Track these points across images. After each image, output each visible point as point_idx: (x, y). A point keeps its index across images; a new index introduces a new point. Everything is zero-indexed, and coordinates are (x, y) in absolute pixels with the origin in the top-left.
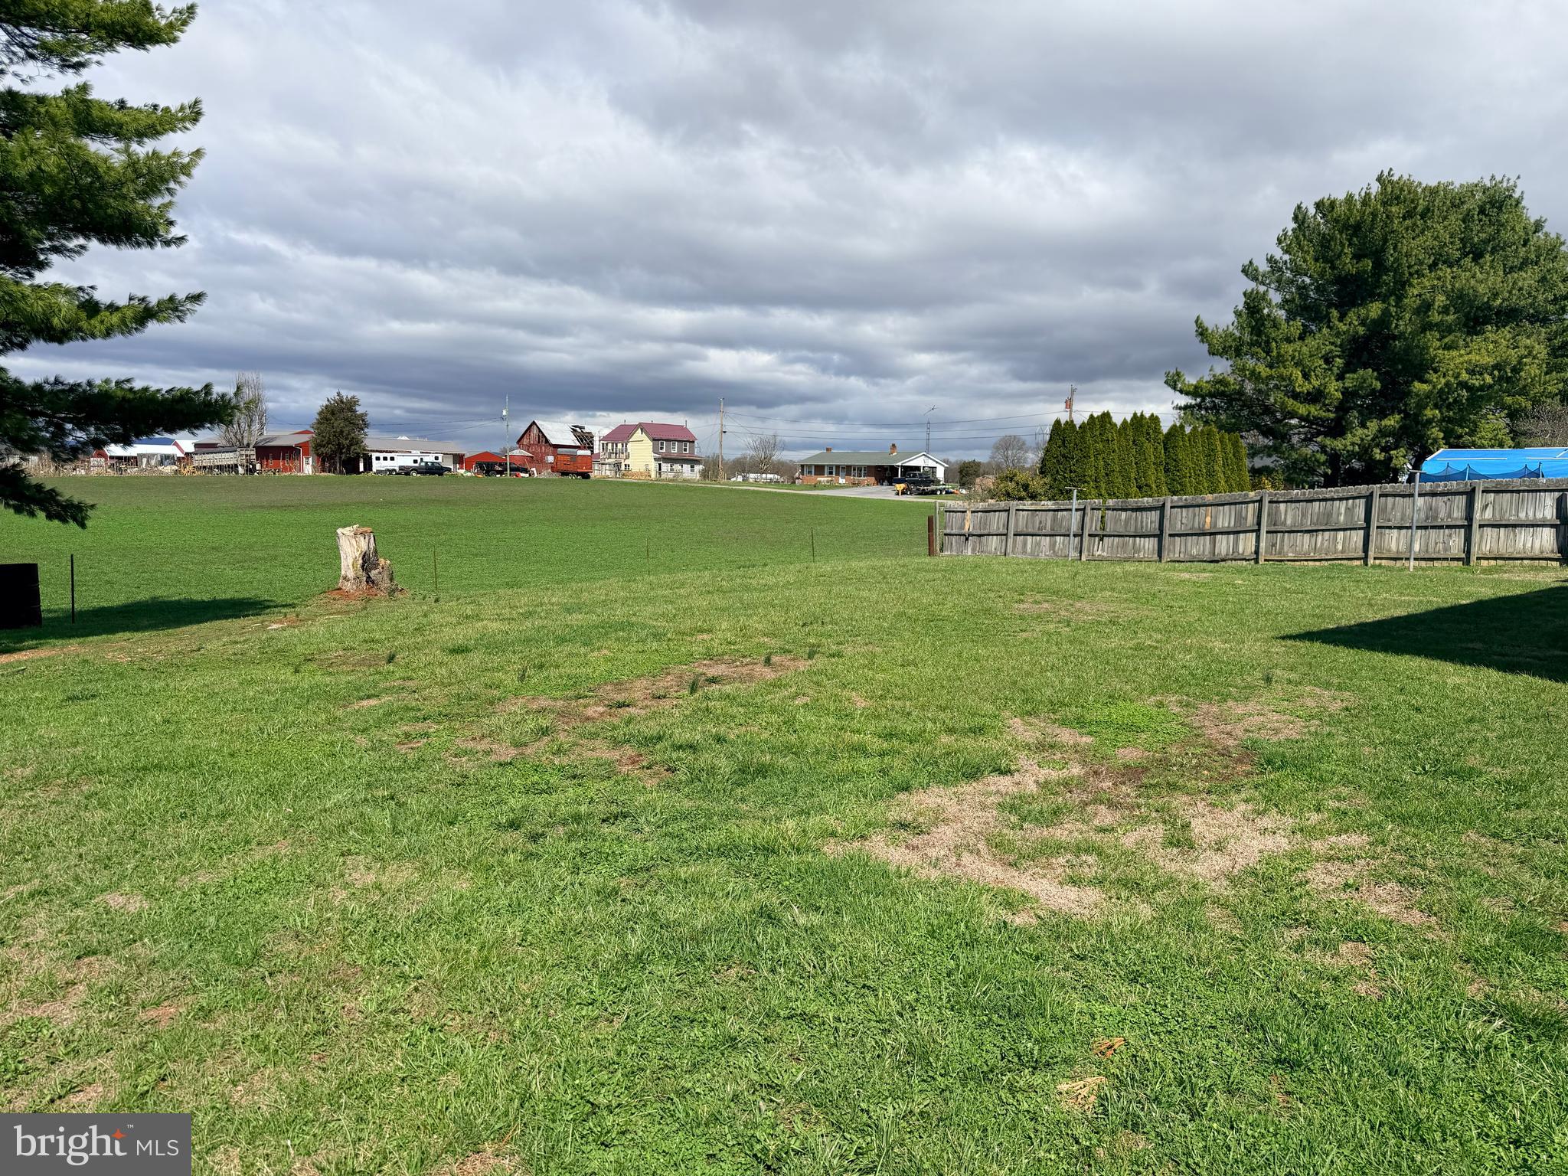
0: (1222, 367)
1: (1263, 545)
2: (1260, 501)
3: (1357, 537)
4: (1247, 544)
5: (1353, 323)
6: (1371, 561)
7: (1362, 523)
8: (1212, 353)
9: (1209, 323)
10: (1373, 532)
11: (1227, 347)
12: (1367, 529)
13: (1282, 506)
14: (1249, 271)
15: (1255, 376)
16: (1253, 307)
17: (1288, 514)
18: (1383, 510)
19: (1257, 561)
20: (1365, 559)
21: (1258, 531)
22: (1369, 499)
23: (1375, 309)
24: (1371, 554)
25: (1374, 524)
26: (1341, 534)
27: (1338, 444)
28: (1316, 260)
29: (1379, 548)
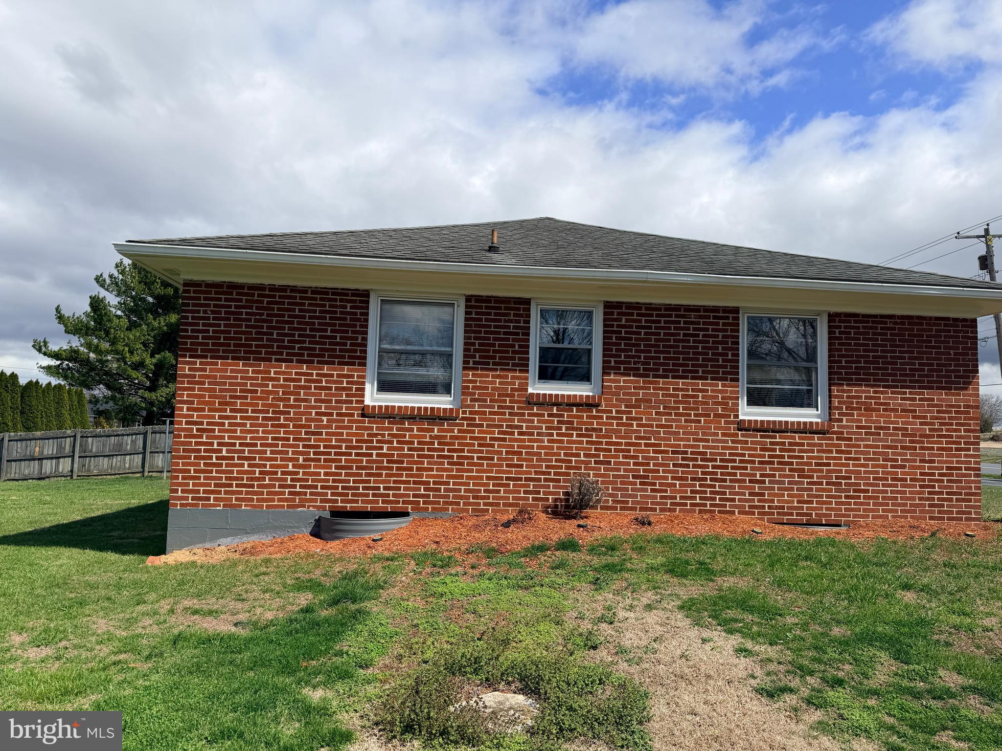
0: (76, 342)
1: (76, 466)
2: (75, 436)
3: (138, 459)
4: (65, 465)
5: (161, 323)
6: (146, 474)
7: (141, 450)
8: (67, 332)
10: (148, 455)
12: (144, 453)
13: (90, 440)
14: (99, 280)
15: (97, 350)
16: (96, 304)
17: (93, 445)
18: (154, 442)
19: (72, 477)
20: (143, 472)
21: (73, 457)
22: (145, 434)
24: (146, 469)
25: (148, 450)
26: (128, 457)
27: (153, 396)
29: (151, 466)
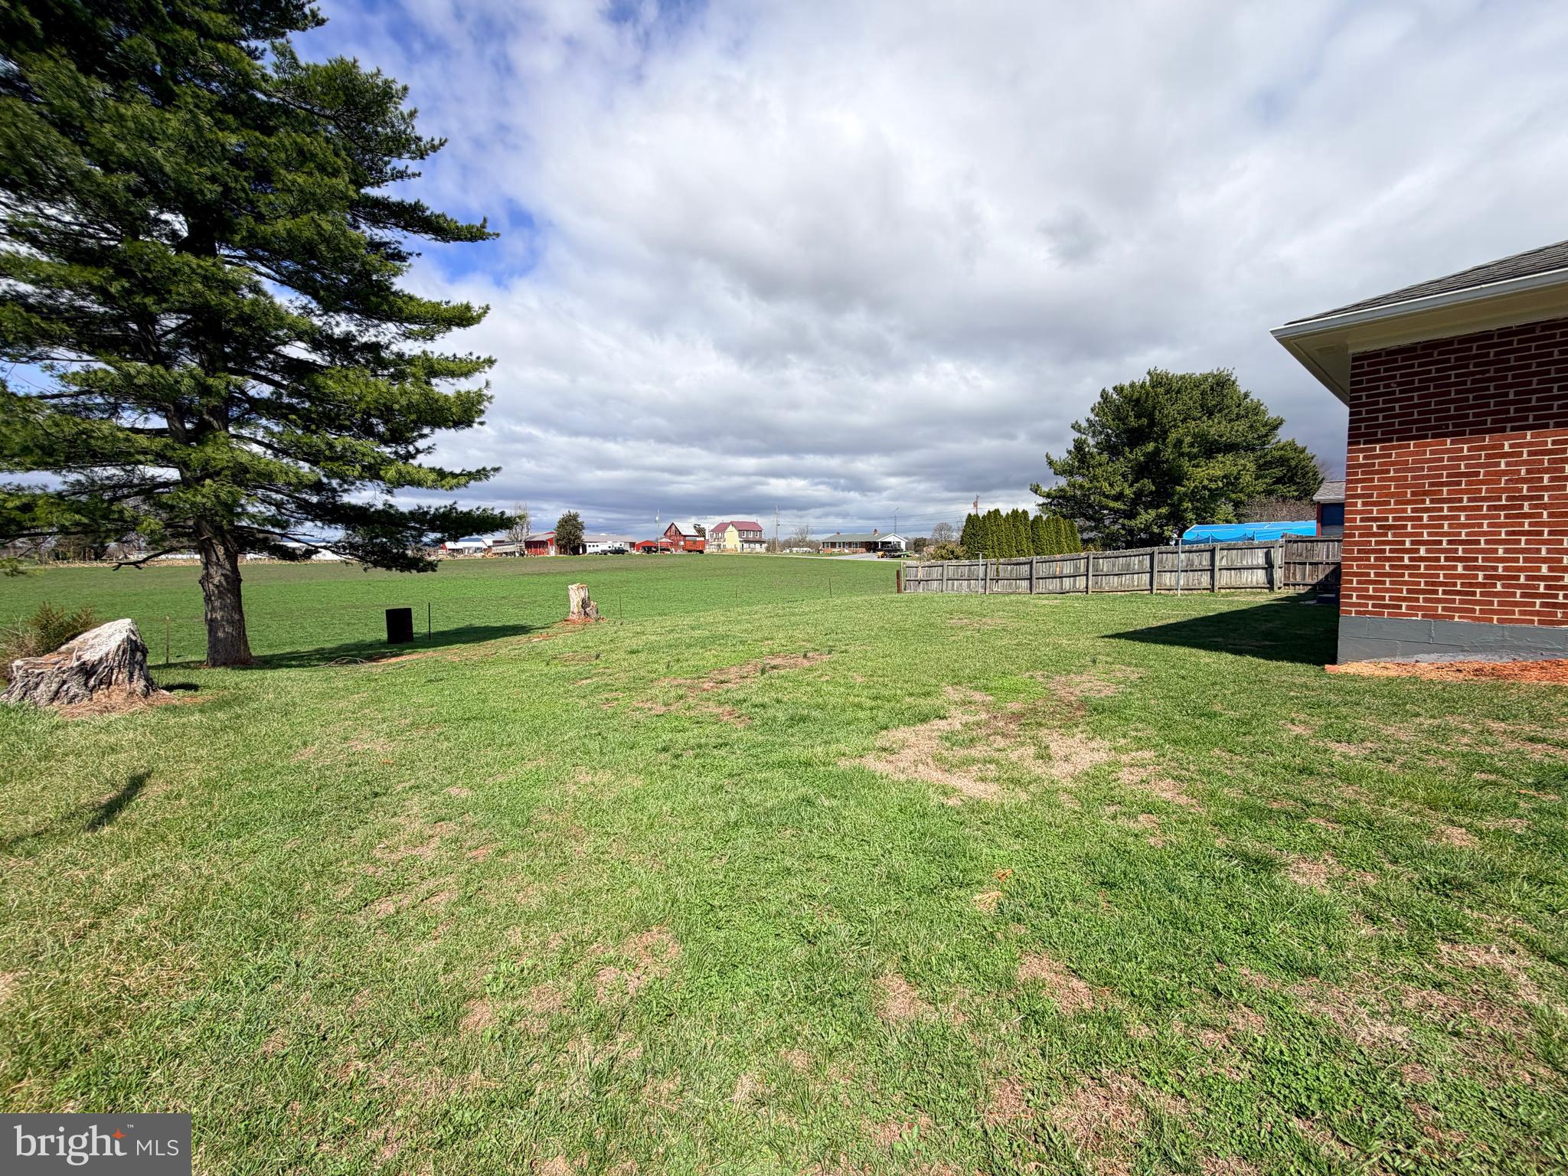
0: (1062, 482)
1: (1090, 583)
2: (1088, 558)
3: (1146, 577)
4: (1081, 582)
5: (1139, 454)
6: (1155, 591)
7: (1148, 569)
8: (1056, 474)
9: (1055, 457)
10: (1156, 574)
11: (1066, 471)
12: (1151, 573)
13: (1101, 561)
14: (1076, 427)
15: (1081, 487)
16: (1079, 446)
17: (1105, 565)
18: (1161, 561)
19: (1087, 592)
20: (1151, 590)
21: (1087, 575)
22: (1152, 555)
23: (1151, 447)
24: (1155, 587)
25: (1156, 569)
26: (1136, 576)
27: (1132, 523)
28: (1113, 420)
29: (1159, 583)
